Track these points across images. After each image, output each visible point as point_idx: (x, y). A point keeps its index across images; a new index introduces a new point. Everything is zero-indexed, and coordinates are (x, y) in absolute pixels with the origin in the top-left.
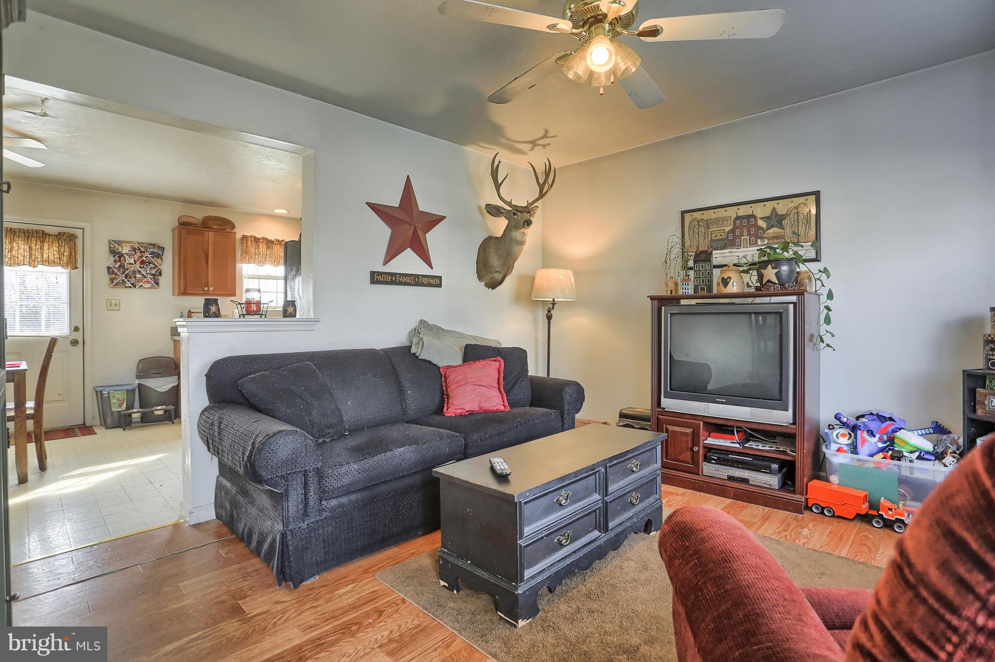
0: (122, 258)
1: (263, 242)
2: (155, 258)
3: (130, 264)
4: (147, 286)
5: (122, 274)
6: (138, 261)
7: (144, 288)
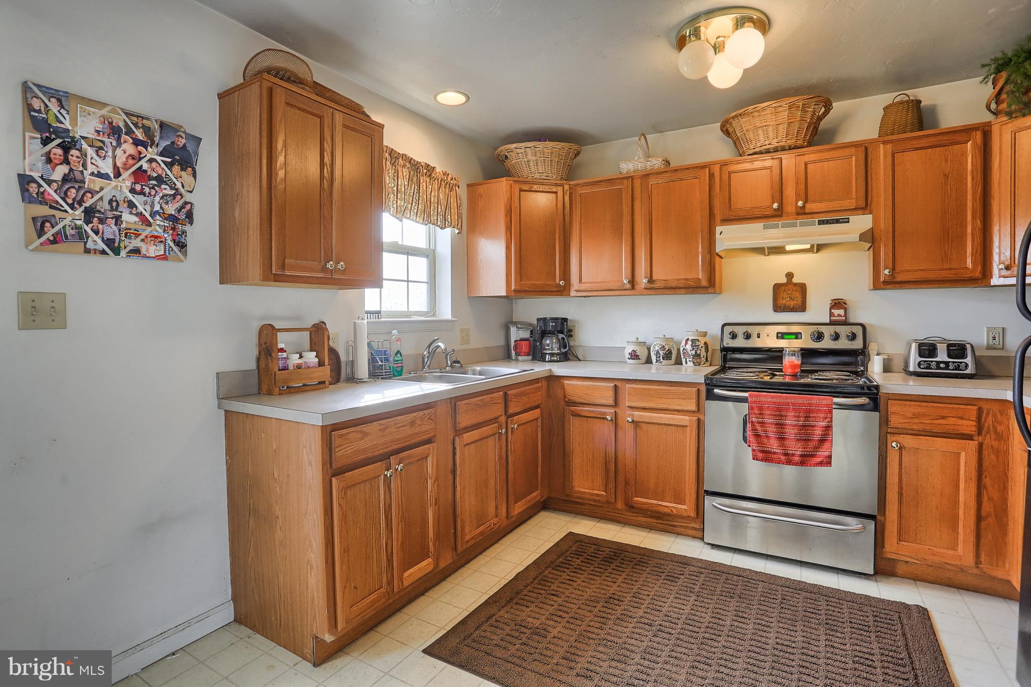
0: (74, 152)
1: (404, 166)
2: (176, 168)
3: (100, 175)
4: (153, 250)
5: (72, 207)
6: (127, 169)
7: (145, 256)
